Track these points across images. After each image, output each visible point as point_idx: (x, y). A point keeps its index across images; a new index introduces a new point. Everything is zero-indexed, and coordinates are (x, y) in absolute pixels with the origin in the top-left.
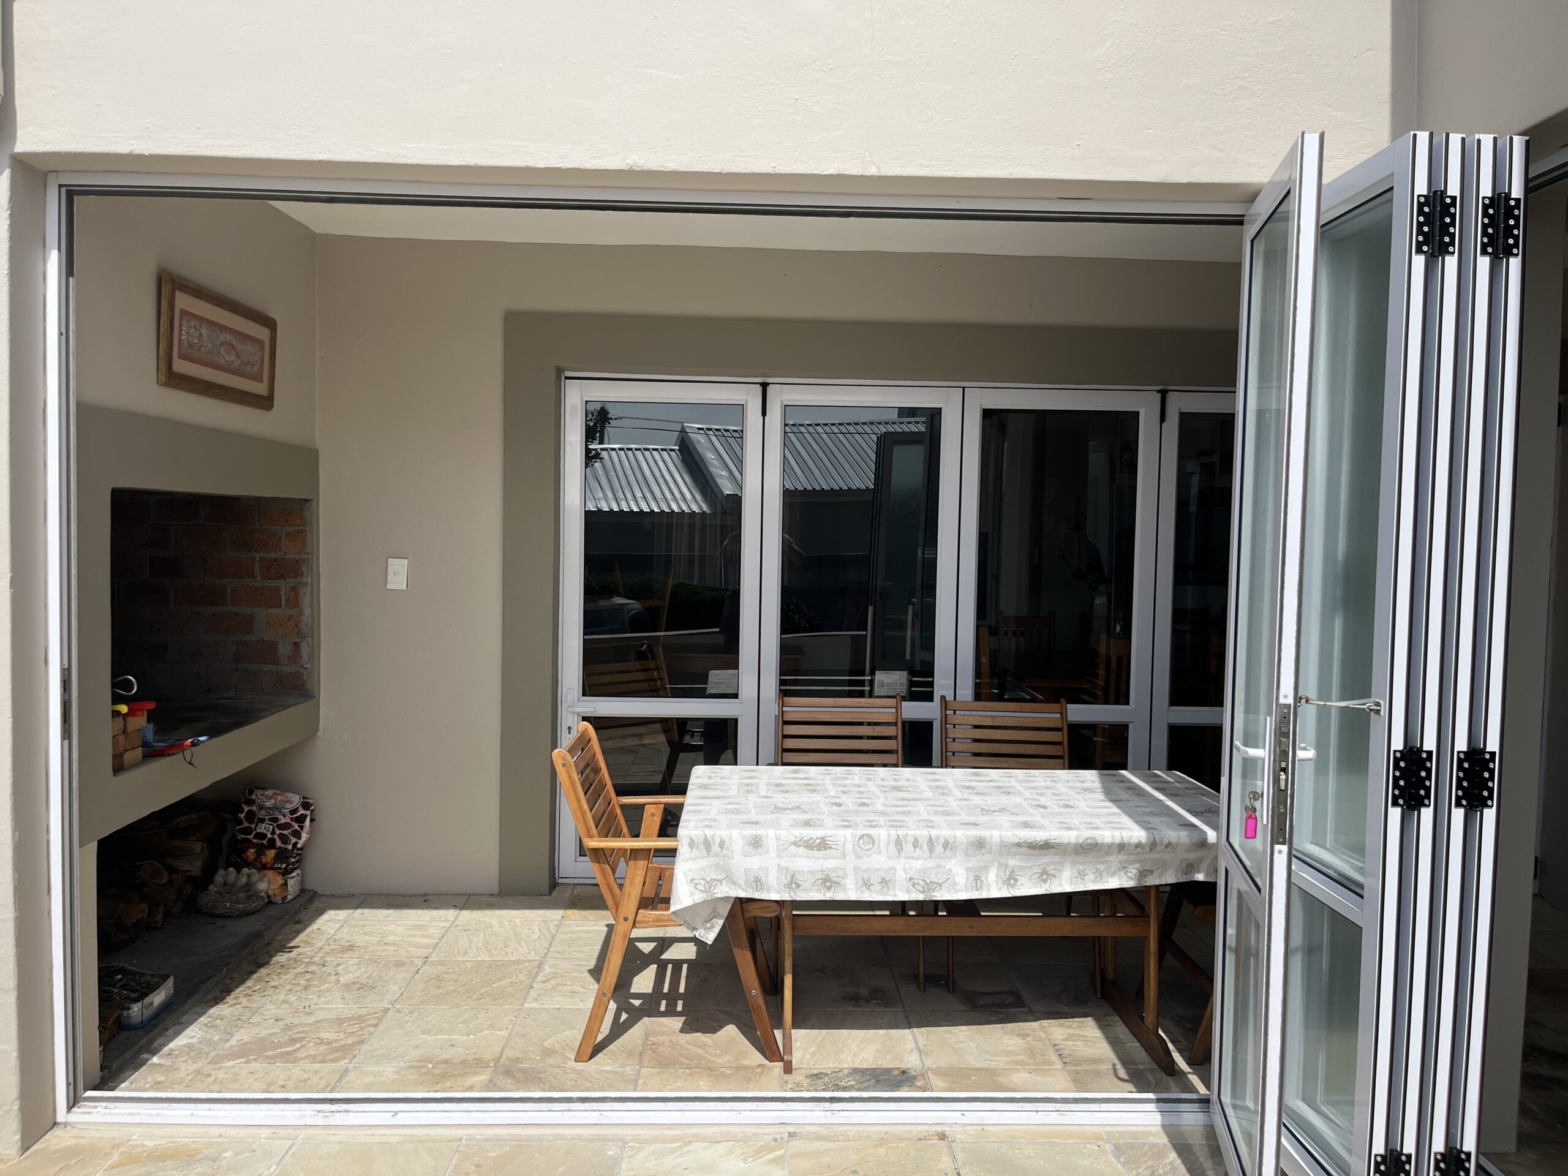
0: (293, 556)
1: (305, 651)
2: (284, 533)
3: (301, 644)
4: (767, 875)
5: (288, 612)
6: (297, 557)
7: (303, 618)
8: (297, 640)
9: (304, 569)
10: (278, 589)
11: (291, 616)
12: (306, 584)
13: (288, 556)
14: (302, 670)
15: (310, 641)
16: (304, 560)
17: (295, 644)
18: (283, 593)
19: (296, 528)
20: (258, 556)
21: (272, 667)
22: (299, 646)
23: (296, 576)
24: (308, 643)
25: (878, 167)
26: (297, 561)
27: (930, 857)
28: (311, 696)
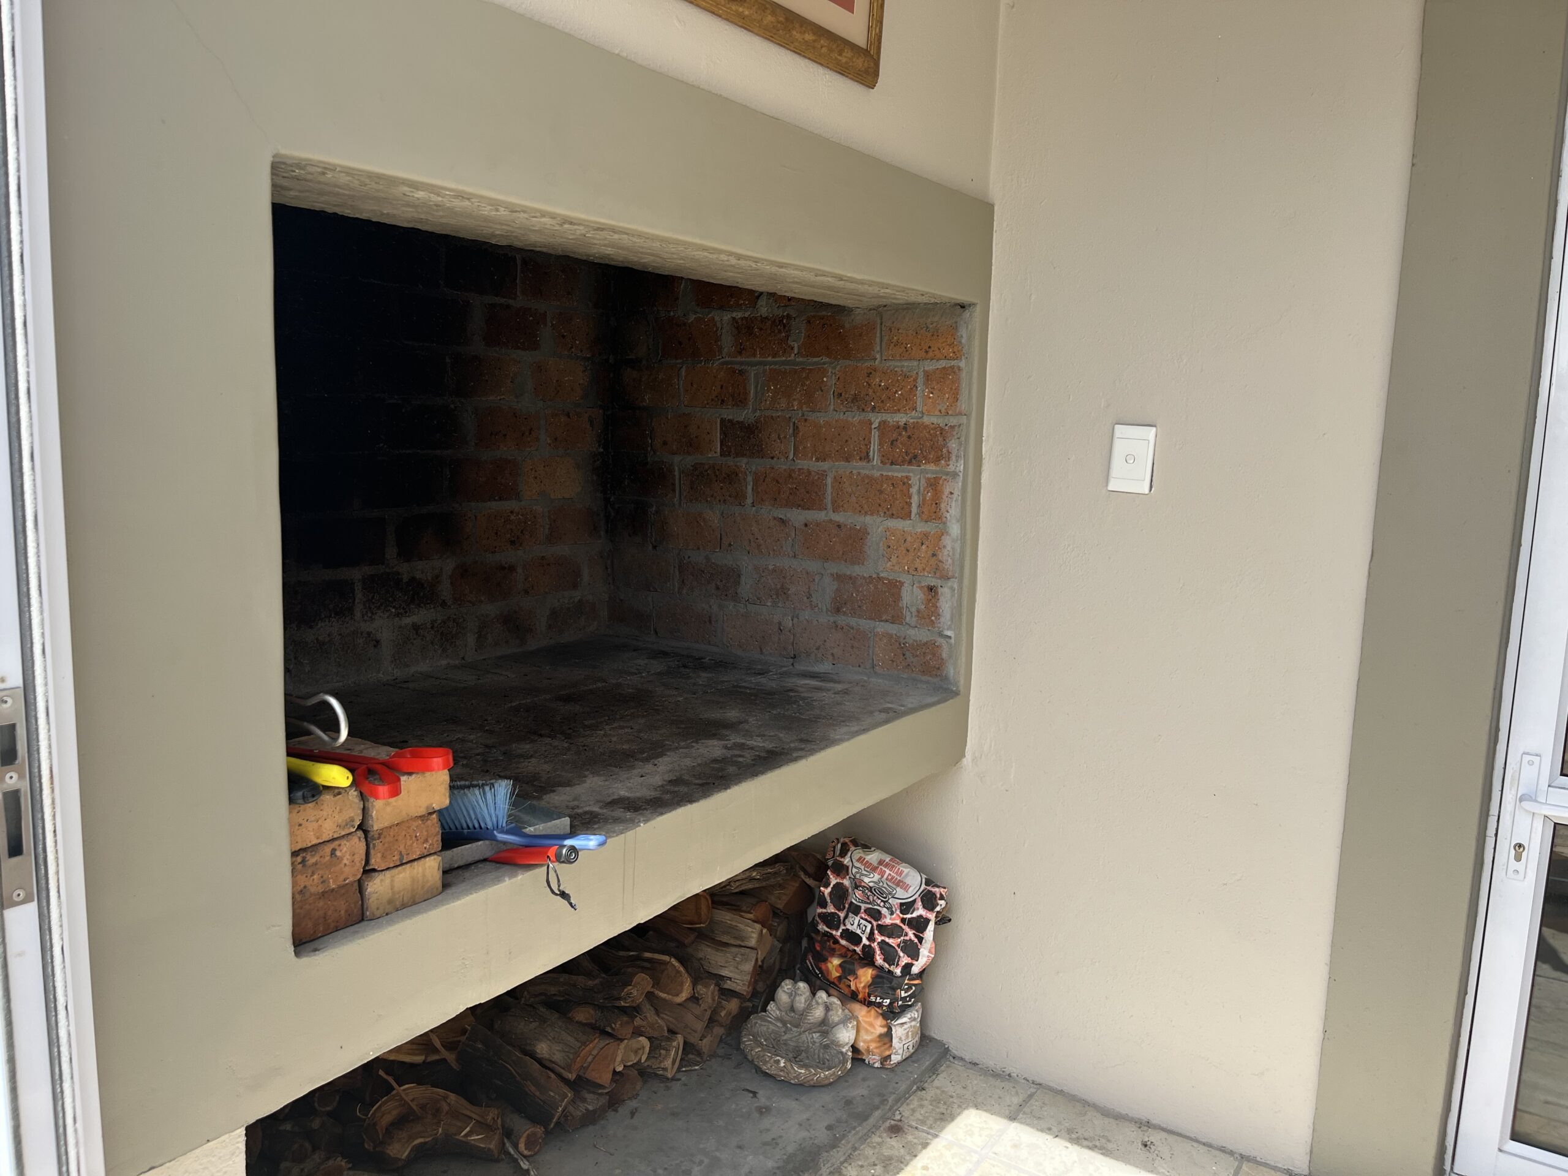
0: (935, 420)
1: (946, 604)
2: (921, 375)
3: (940, 590)
5: (921, 528)
6: (940, 421)
7: (947, 541)
8: (933, 582)
9: (953, 445)
10: (906, 483)
11: (926, 535)
12: (955, 475)
13: (926, 420)
14: (941, 641)
15: (956, 586)
16: (952, 427)
17: (931, 589)
18: (914, 490)
19: (943, 364)
20: (876, 419)
21: (892, 629)
22: (936, 593)
23: (938, 460)
24: (952, 589)
26: (942, 429)
28: (952, 691)
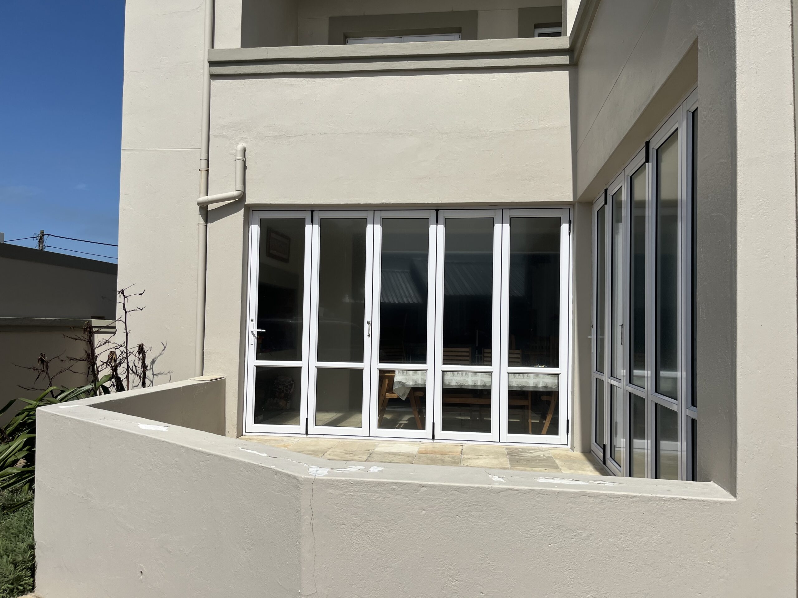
4: (418, 380)
25: (441, 201)
27: (462, 377)
